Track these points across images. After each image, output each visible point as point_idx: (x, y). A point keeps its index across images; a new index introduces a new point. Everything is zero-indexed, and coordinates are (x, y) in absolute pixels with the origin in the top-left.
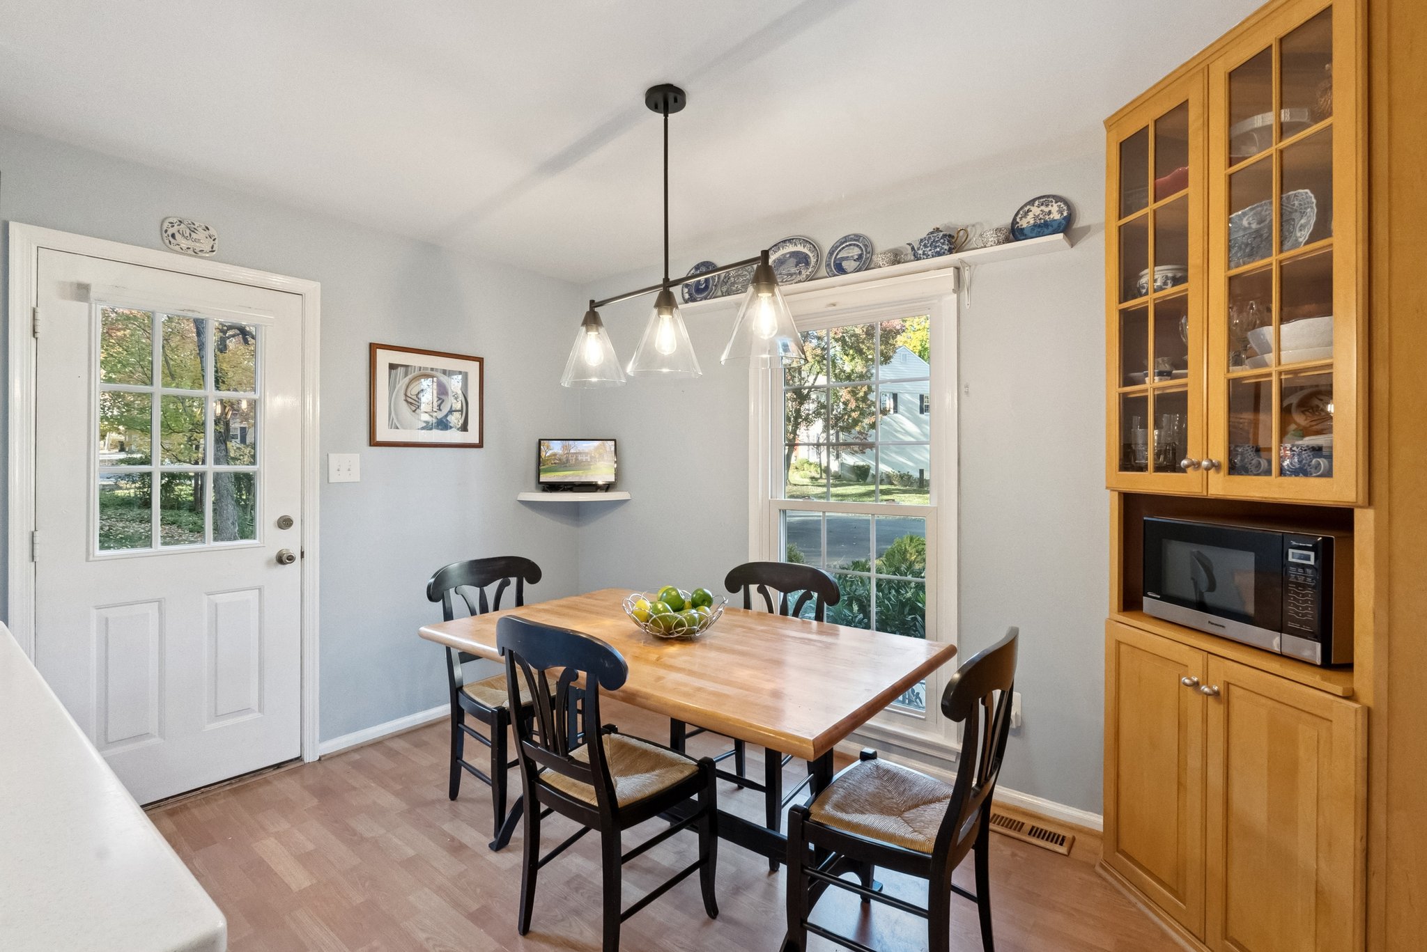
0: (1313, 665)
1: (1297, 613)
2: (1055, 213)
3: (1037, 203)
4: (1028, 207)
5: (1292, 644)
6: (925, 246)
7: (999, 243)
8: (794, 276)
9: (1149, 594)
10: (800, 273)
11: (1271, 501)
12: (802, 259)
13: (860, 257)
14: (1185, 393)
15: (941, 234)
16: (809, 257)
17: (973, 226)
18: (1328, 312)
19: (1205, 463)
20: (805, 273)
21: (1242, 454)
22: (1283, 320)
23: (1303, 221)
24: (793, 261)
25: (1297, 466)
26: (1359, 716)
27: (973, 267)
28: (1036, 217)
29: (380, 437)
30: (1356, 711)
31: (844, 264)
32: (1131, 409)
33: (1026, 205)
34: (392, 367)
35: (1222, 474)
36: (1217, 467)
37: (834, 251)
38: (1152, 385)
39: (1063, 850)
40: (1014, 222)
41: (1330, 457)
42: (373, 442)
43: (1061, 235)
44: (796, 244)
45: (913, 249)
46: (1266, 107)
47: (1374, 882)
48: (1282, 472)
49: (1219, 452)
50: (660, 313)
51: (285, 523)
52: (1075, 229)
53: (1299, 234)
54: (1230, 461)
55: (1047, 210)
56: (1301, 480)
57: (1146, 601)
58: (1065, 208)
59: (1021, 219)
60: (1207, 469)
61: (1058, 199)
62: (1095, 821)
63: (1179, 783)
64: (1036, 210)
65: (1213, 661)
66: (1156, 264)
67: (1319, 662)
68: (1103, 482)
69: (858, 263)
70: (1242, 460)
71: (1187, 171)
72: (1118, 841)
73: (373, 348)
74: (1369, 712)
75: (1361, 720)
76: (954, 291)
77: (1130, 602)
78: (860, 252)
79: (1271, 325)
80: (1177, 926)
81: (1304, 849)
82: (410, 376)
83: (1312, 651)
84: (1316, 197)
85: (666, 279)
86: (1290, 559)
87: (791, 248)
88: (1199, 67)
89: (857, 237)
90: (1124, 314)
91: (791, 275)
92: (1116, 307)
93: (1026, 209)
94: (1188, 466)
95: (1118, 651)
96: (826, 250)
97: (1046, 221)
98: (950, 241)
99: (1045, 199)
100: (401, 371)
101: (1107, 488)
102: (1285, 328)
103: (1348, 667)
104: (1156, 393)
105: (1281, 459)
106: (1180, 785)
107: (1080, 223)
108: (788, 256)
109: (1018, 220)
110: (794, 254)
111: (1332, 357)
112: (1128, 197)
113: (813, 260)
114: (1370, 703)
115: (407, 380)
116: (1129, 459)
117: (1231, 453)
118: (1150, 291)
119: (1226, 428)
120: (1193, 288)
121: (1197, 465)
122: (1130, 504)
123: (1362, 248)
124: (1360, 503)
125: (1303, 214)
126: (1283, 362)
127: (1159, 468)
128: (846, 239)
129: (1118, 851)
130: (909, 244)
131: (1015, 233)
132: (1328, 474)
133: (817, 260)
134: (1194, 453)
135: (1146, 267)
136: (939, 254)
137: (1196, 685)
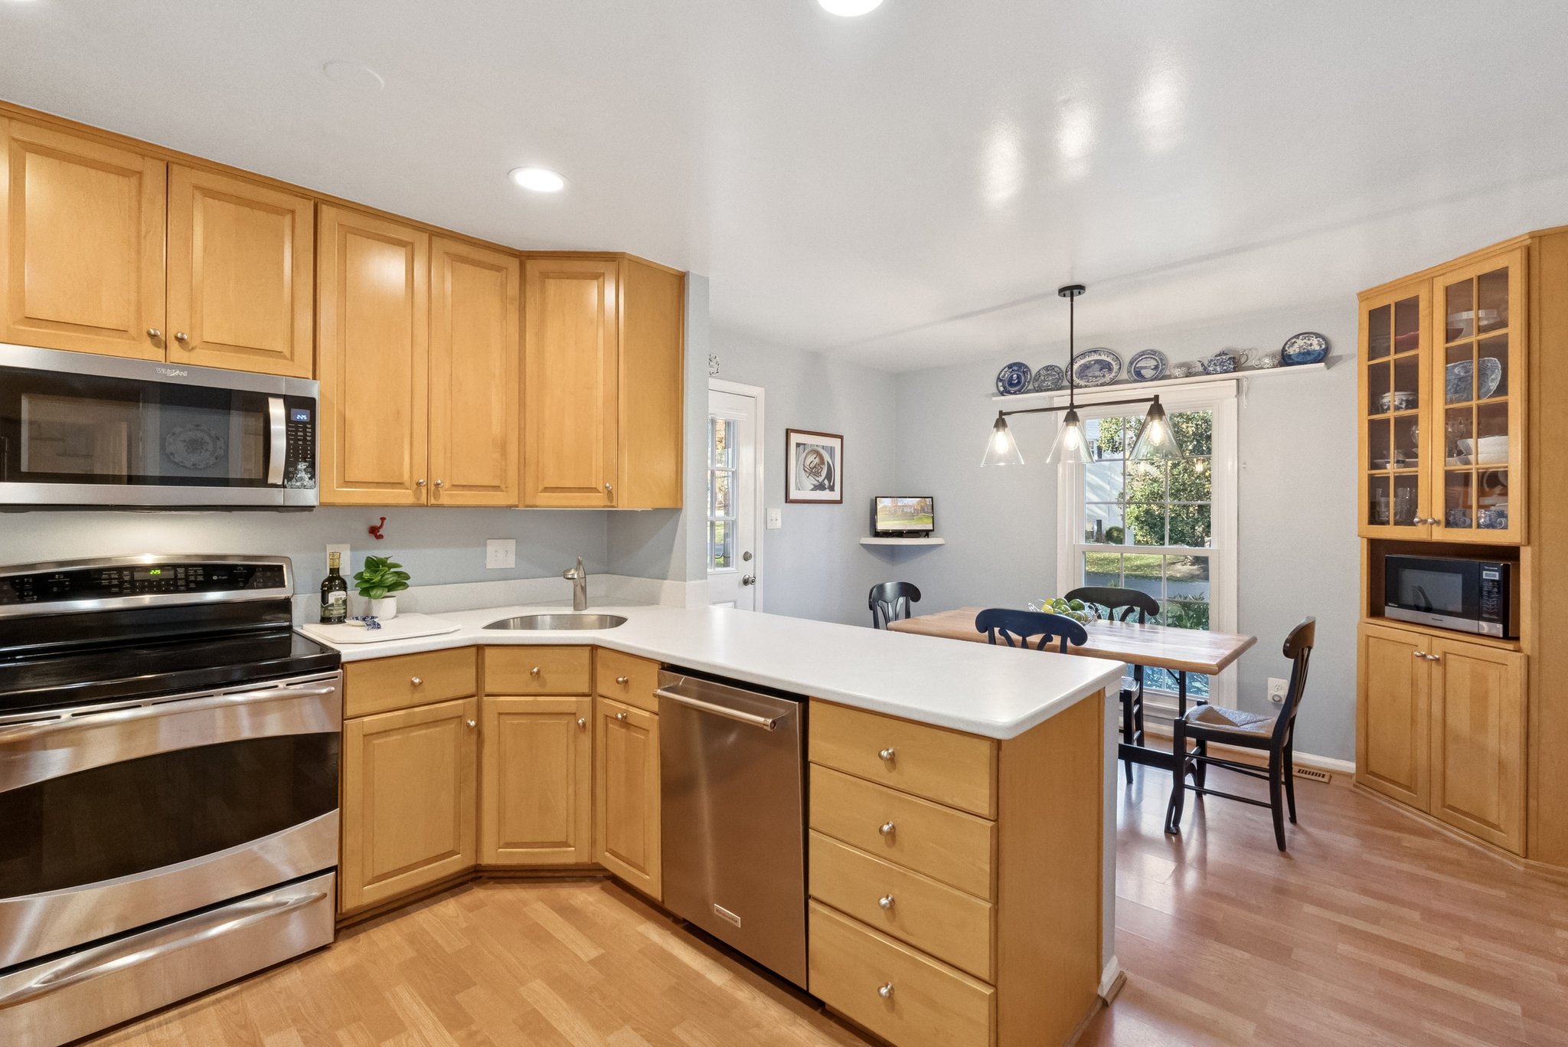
0: (1499, 638)
1: (1488, 609)
2: (1316, 345)
3: (1301, 337)
4: (1294, 340)
5: (1485, 627)
6: (1215, 365)
7: (1274, 367)
8: (1098, 379)
9: (1390, 604)
10: (1104, 376)
11: (1471, 543)
12: (1107, 366)
13: (1156, 368)
14: (1417, 476)
15: (1228, 357)
16: (1112, 364)
17: (1250, 350)
18: (1507, 434)
19: (1430, 520)
20: (1108, 378)
21: (1454, 515)
22: (1479, 436)
23: (1493, 377)
24: (1097, 366)
25: (1488, 522)
26: (1523, 660)
27: (1250, 379)
28: (1300, 347)
29: (792, 496)
30: (1521, 657)
31: (1143, 372)
32: (1376, 485)
33: (1292, 338)
34: (798, 445)
35: (1441, 526)
36: (1437, 522)
37: (1133, 362)
38: (1391, 469)
39: (1326, 780)
40: (1284, 350)
41: (1506, 517)
42: (787, 500)
43: (1323, 364)
44: (1100, 355)
45: (1203, 365)
46: (1470, 309)
47: (1531, 750)
48: (1479, 526)
49: (1439, 513)
50: (1067, 425)
51: (747, 557)
52: (1331, 357)
53: (1490, 384)
54: (1446, 519)
55: (1309, 342)
56: (1490, 531)
57: (1387, 609)
58: (1323, 342)
59: (1289, 348)
60: (1432, 524)
61: (1318, 335)
62: (1350, 766)
63: (1412, 719)
64: (1300, 342)
65: (1435, 641)
66: (1395, 390)
67: (1501, 636)
68: (1355, 532)
69: (1155, 372)
70: (1454, 519)
71: (1418, 335)
72: (1367, 765)
73: (788, 432)
74: (1528, 657)
75: (1524, 662)
76: (1236, 396)
77: (1375, 611)
78: (1156, 364)
79: (1472, 438)
80: (1410, 809)
81: (1492, 741)
82: (806, 452)
83: (1498, 629)
84: (1501, 364)
85: (1072, 403)
86: (1484, 577)
87: (1096, 357)
88: (1427, 278)
89: (1154, 352)
90: (1372, 424)
91: (1096, 377)
92: (1365, 418)
93: (1293, 341)
94: (1418, 522)
95: (1366, 644)
96: (1126, 359)
97: (1308, 351)
98: (1233, 362)
99: (1307, 334)
100: (802, 447)
101: (1359, 536)
102: (1481, 441)
103: (1517, 639)
104: (1396, 475)
105: (1478, 518)
106: (1413, 721)
107: (1335, 352)
108: (1093, 362)
109: (1287, 349)
110: (1097, 362)
111: (1507, 462)
112: (1375, 349)
113: (1115, 367)
114: (1529, 653)
115: (805, 454)
116: (1375, 516)
117: (1447, 515)
118: (1392, 408)
119: (1444, 497)
120: (1421, 412)
121: (1424, 522)
122: (1376, 547)
123: (1524, 405)
124: (1523, 543)
125: (1493, 372)
126: (1479, 462)
127: (1396, 523)
128: (1143, 353)
129: (1367, 773)
130: (1200, 362)
131: (1285, 360)
132: (1506, 527)
133: (1120, 368)
134: (1421, 513)
135: (1389, 391)
136: (1226, 372)
137: (1424, 656)
